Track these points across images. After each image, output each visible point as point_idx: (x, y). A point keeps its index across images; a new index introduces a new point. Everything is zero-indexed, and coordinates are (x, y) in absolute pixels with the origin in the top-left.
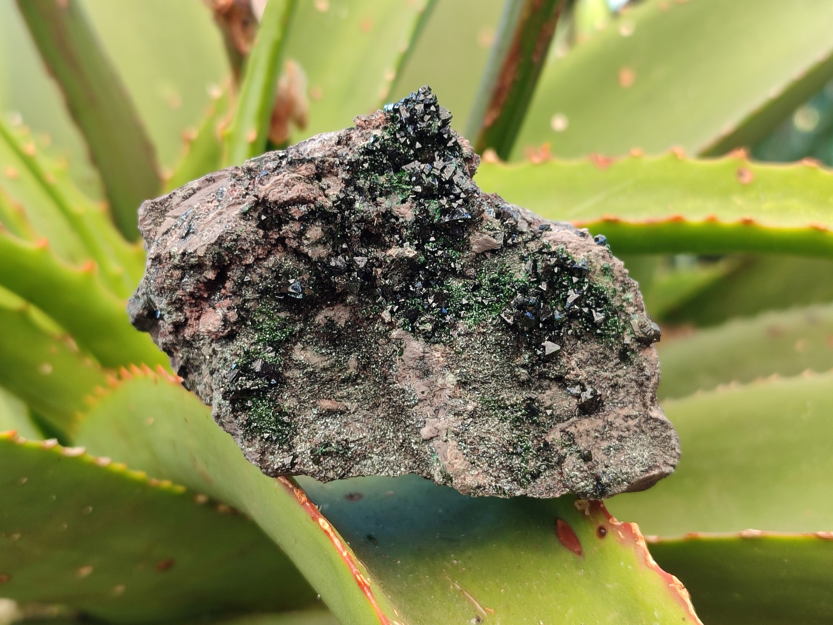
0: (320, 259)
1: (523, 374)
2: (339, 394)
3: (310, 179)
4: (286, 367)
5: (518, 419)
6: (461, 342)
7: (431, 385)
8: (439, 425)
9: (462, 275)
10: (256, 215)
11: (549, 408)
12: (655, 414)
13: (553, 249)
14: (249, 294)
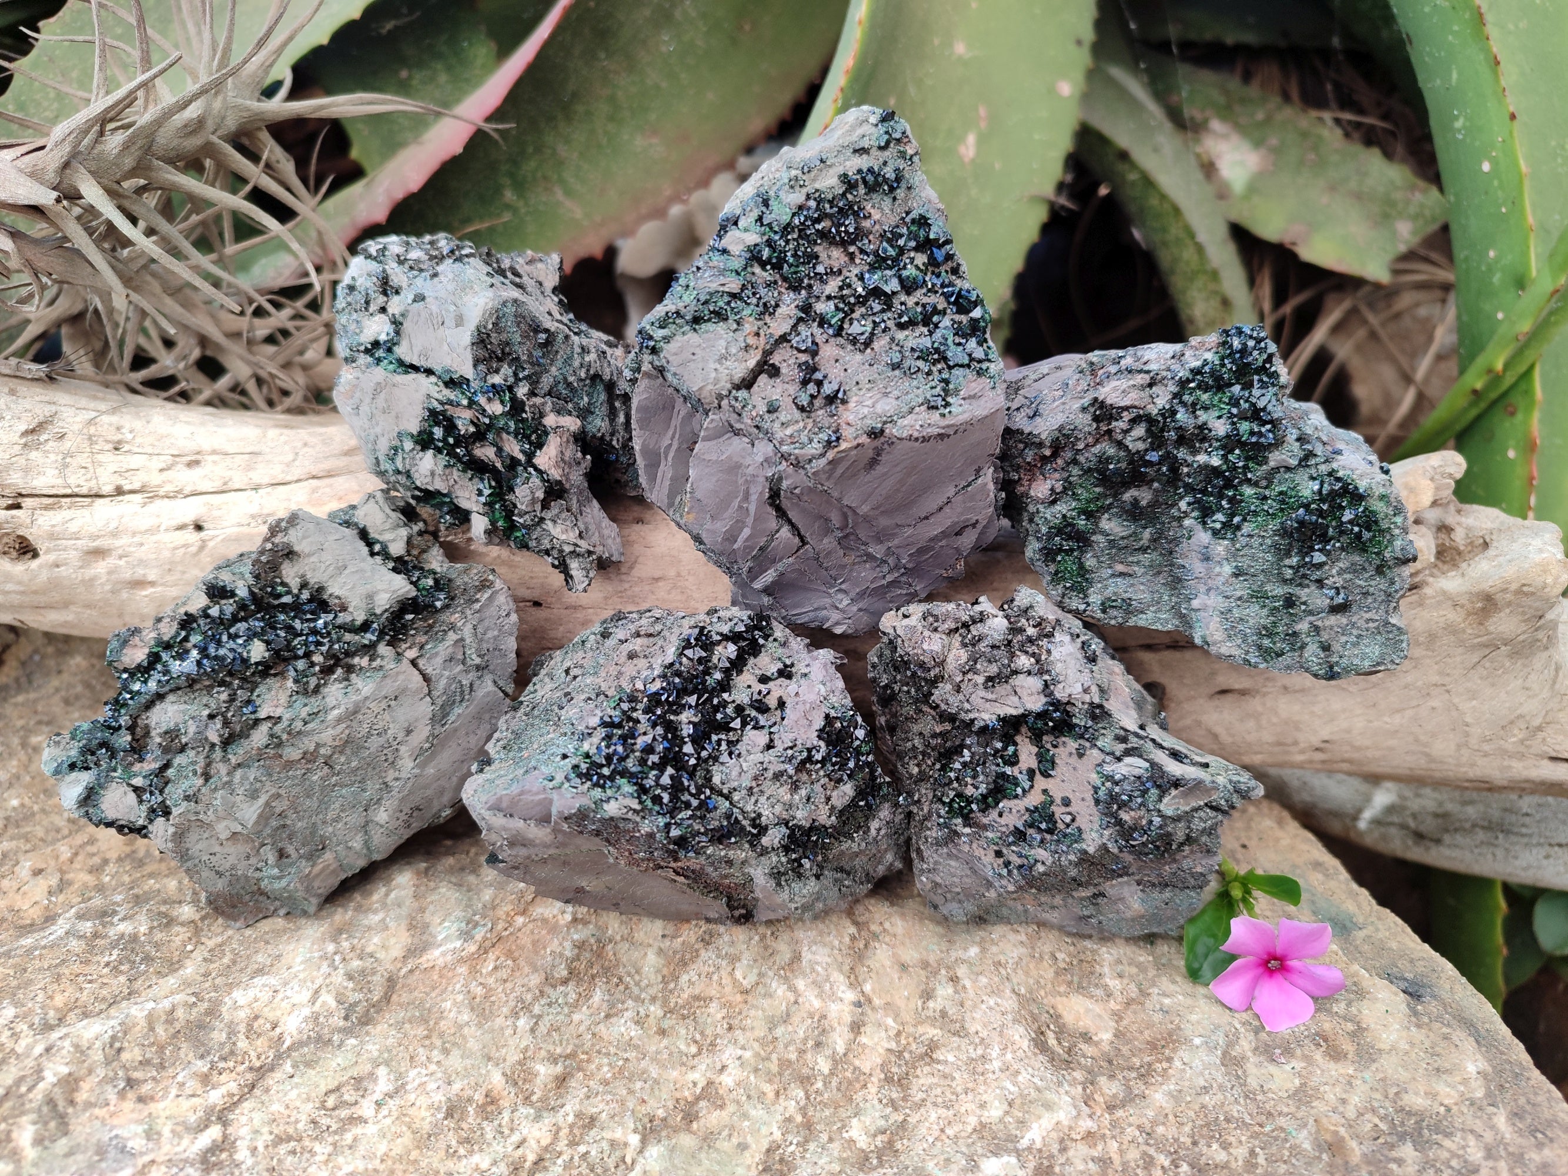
0: (1138, 452)
1: (1289, 573)
2: (1130, 559)
3: (1142, 388)
4: (1094, 533)
5: (1275, 608)
6: (1243, 541)
7: (1208, 569)
8: (1209, 602)
9: (1256, 484)
10: (1092, 410)
11: (1304, 603)
12: (1393, 621)
13: (1340, 474)
14: (1075, 471)
